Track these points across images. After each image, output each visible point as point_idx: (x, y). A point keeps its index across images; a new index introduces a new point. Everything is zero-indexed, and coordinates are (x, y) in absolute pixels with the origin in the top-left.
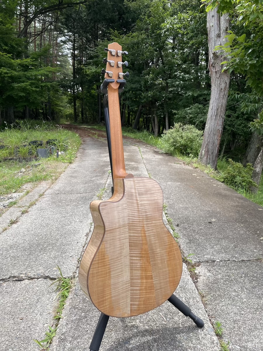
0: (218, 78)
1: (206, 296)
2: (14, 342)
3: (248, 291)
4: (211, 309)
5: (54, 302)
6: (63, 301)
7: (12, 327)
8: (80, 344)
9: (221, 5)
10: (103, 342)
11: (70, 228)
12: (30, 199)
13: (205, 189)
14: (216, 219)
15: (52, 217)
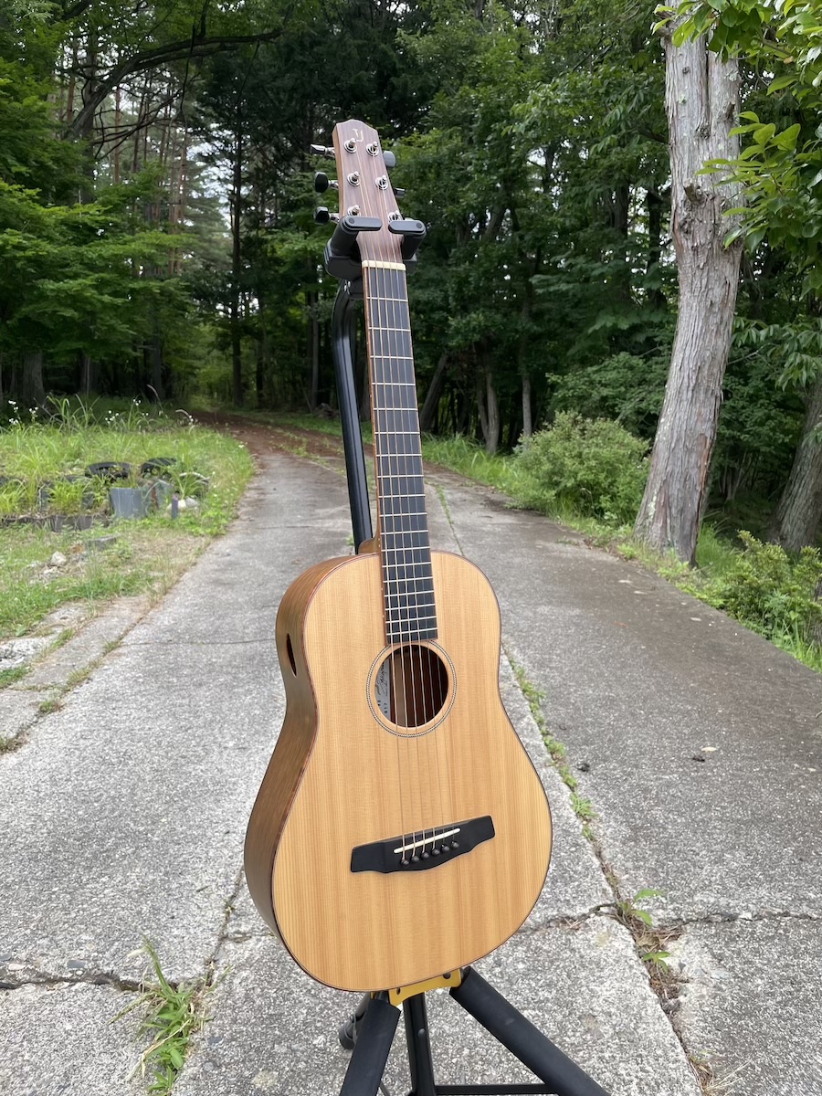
0: (701, 267)
6: (164, 1088)
9: (725, 22)
11: (202, 771)
12: (75, 659)
13: (666, 633)
14: (717, 744)
15: (142, 729)
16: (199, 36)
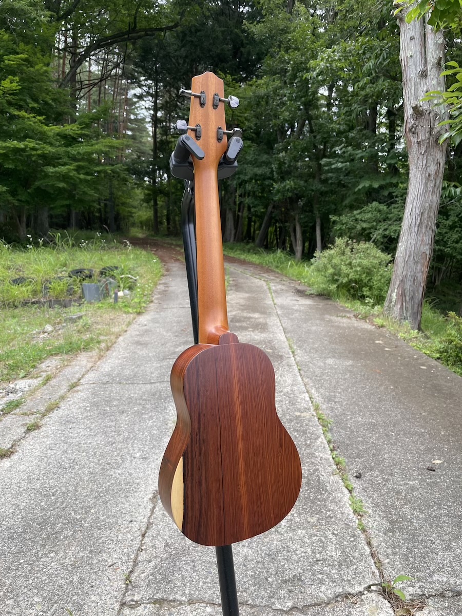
0: (423, 153)
9: (438, 7)
11: (119, 474)
12: (51, 394)
13: (405, 377)
14: (442, 458)
15: (86, 443)
16: (133, 29)
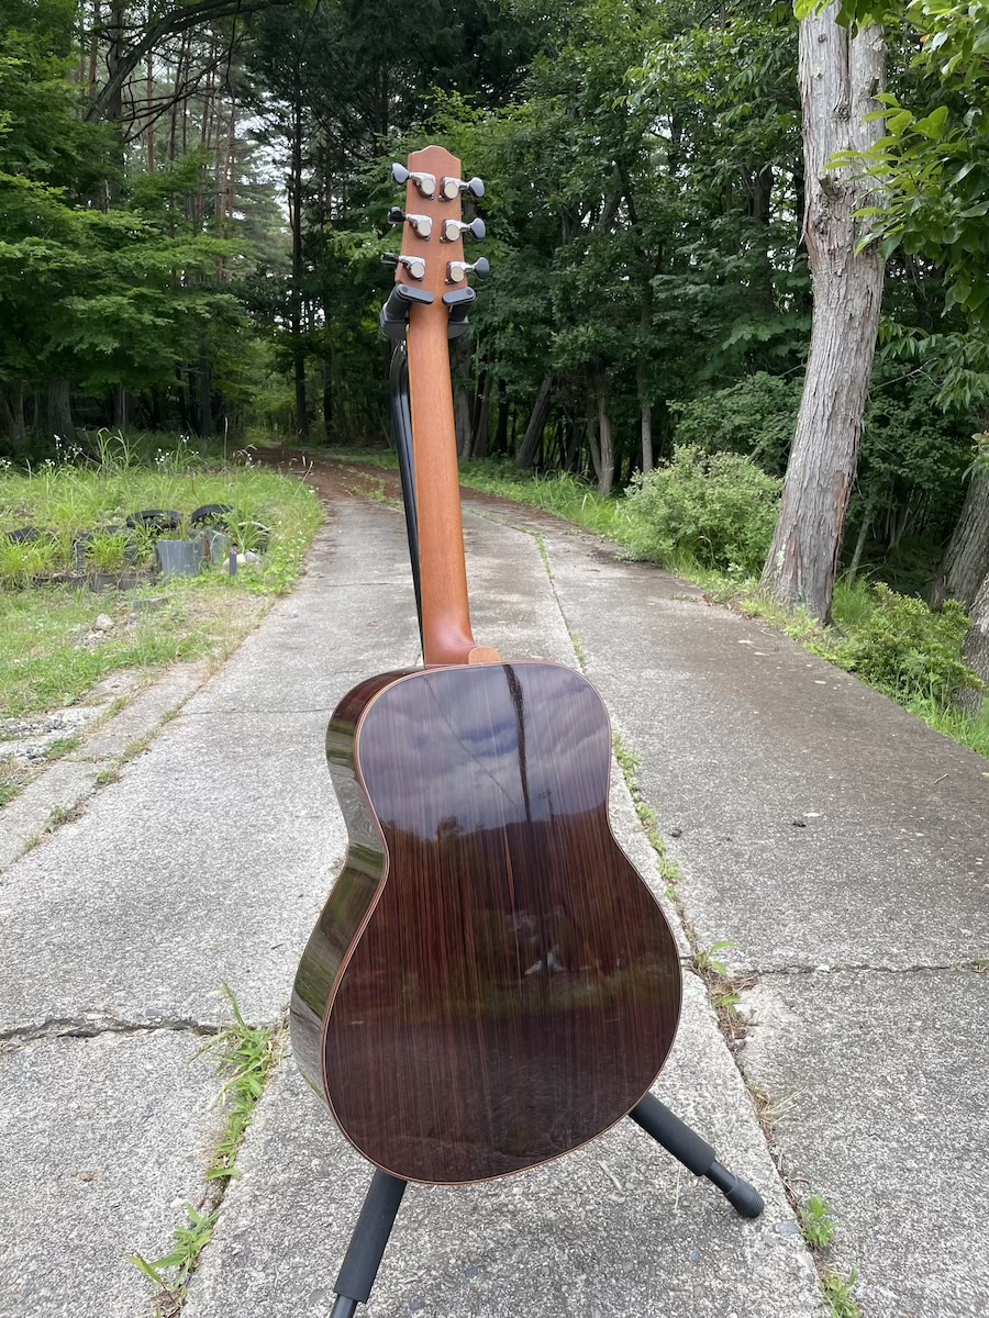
0: (839, 273)
1: (774, 1099)
2: (57, 1265)
3: (934, 1085)
4: (794, 1150)
5: (210, 1115)
6: (243, 1113)
7: (50, 1209)
8: (300, 1272)
10: (384, 1265)
11: (273, 839)
12: (131, 729)
13: (784, 697)
14: (821, 810)
